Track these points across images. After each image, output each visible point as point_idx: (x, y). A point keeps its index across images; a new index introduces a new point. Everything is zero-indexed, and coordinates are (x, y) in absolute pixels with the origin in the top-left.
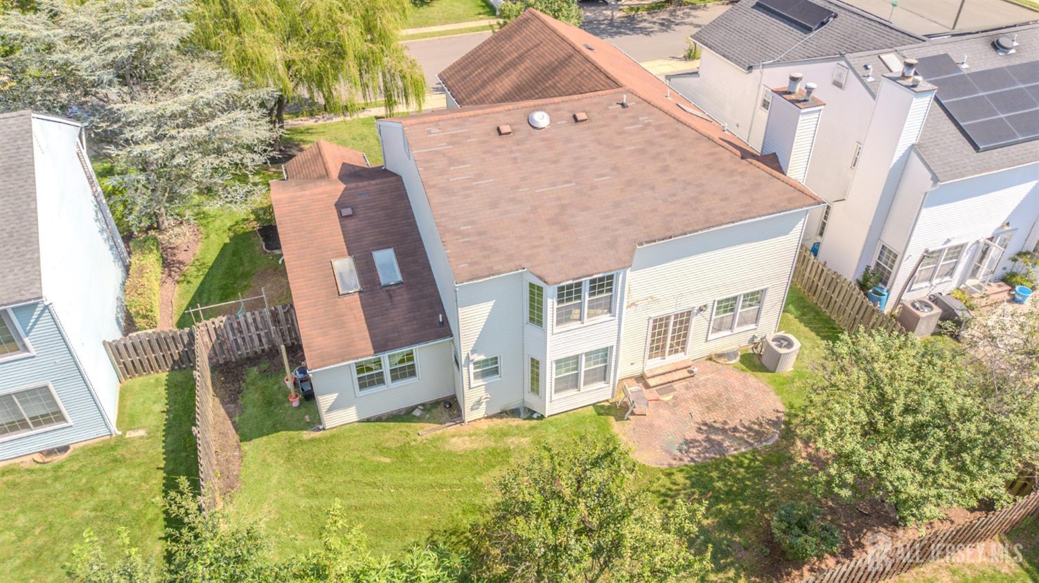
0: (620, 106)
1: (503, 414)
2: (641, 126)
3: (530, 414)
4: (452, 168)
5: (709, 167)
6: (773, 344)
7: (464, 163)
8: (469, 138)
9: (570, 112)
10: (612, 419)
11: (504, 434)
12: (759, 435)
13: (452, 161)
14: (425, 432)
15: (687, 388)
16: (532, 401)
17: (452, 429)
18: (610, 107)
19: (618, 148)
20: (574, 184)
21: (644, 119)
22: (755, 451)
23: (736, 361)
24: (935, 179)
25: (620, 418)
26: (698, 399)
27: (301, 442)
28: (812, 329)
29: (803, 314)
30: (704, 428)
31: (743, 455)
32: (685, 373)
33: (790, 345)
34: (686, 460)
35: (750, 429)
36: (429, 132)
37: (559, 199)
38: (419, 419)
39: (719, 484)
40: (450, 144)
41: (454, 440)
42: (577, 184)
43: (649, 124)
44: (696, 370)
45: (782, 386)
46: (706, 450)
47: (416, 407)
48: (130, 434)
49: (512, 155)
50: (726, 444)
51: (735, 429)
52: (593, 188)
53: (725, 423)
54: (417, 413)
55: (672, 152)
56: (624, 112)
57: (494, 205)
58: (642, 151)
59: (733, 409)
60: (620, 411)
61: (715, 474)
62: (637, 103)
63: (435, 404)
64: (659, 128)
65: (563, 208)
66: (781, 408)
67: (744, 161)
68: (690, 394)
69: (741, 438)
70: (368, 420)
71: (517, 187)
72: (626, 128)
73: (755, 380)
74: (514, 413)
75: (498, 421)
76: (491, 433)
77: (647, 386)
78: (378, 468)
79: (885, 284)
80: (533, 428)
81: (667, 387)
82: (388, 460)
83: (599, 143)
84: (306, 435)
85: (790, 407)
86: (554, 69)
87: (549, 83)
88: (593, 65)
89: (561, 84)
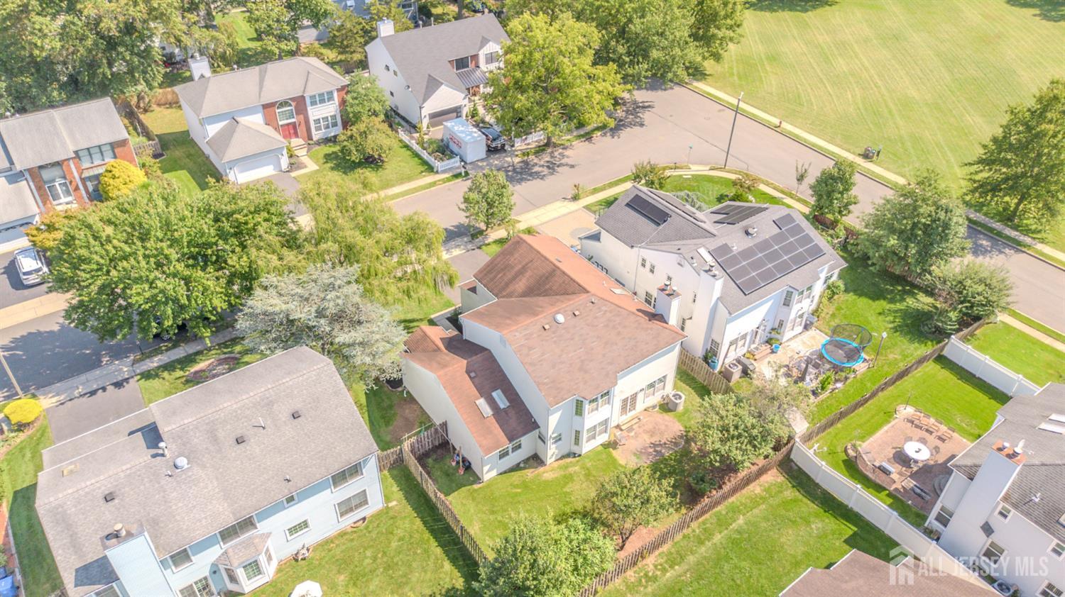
0: (591, 303)
1: (563, 457)
2: (603, 312)
3: (574, 455)
5: (636, 328)
6: (673, 398)
7: (534, 348)
8: (533, 335)
9: (571, 311)
10: (611, 449)
11: (566, 467)
12: (676, 444)
14: (529, 474)
15: (639, 427)
16: (575, 449)
17: (541, 469)
18: (588, 305)
20: (583, 349)
22: (676, 452)
23: (657, 409)
24: (730, 313)
25: (615, 448)
26: (646, 432)
27: (476, 490)
28: (687, 385)
29: (681, 377)
30: (652, 445)
31: (671, 454)
32: (637, 420)
33: (680, 398)
34: (648, 462)
35: (671, 442)
37: (579, 358)
38: (524, 468)
39: (665, 470)
40: (526, 340)
41: (545, 475)
42: (585, 348)
43: (606, 311)
44: (641, 418)
45: (680, 418)
46: (656, 456)
47: (519, 463)
48: (390, 505)
49: (554, 340)
50: (663, 451)
51: (665, 444)
53: (660, 441)
54: (522, 465)
55: (619, 324)
56: (594, 307)
57: (554, 367)
58: (607, 326)
59: (662, 433)
60: (612, 445)
61: (662, 466)
62: (599, 300)
63: (528, 459)
64: (610, 312)
65: (582, 361)
66: (682, 429)
67: (650, 322)
68: (641, 430)
69: (669, 447)
70: (501, 474)
71: (560, 356)
72: (597, 315)
73: (668, 417)
74: (568, 456)
75: (560, 462)
76: (560, 467)
77: (621, 430)
78: (516, 494)
79: (716, 356)
80: (578, 461)
81: (630, 429)
82: (519, 490)
83: (588, 326)
84: (476, 486)
85: (686, 427)
86: (547, 278)
87: (548, 286)
88: (569, 276)
89: (554, 288)
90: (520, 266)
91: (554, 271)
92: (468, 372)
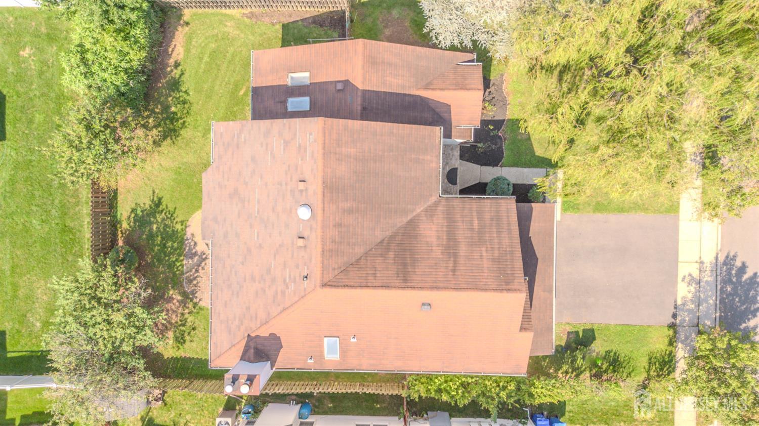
0: (306, 275)
2: (287, 281)
4: (282, 141)
5: (248, 308)
7: (284, 149)
8: (302, 160)
9: (308, 237)
12: (190, 281)
13: (286, 143)
18: (306, 268)
19: (275, 256)
20: (256, 215)
21: (292, 287)
22: (182, 273)
30: (204, 256)
31: (182, 266)
34: (189, 236)
35: (195, 278)
36: (311, 134)
37: (249, 201)
40: (300, 145)
42: (256, 217)
43: (288, 288)
46: (190, 250)
49: (284, 184)
50: (190, 261)
51: (197, 271)
52: (251, 226)
53: (203, 269)
55: (264, 291)
56: (300, 276)
57: (253, 159)
58: (269, 271)
61: (176, 245)
62: (305, 289)
64: (283, 293)
65: (243, 201)
66: (202, 304)
67: (247, 335)
69: (191, 271)
71: (261, 178)
72: (288, 270)
83: (280, 246)
85: (201, 309)
86: (405, 265)
87: (391, 255)
88: (375, 287)
89: (379, 260)
90: (462, 253)
91: (405, 281)
92: (346, 83)
